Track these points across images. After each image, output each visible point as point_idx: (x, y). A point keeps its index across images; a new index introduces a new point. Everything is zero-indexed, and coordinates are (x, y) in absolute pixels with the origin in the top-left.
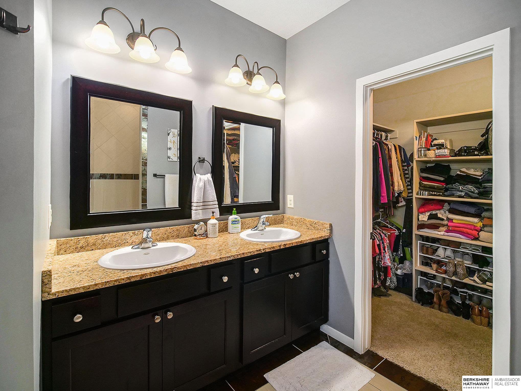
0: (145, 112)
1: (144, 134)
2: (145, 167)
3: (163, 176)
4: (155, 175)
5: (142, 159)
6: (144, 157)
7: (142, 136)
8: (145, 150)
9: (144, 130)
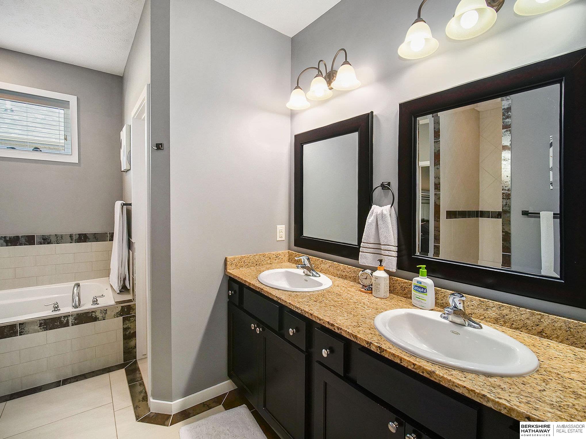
0: (506, 122)
1: (506, 155)
2: (507, 201)
3: (537, 215)
4: (525, 213)
5: (503, 190)
6: (506, 187)
7: (503, 158)
8: (507, 176)
9: (505, 148)
